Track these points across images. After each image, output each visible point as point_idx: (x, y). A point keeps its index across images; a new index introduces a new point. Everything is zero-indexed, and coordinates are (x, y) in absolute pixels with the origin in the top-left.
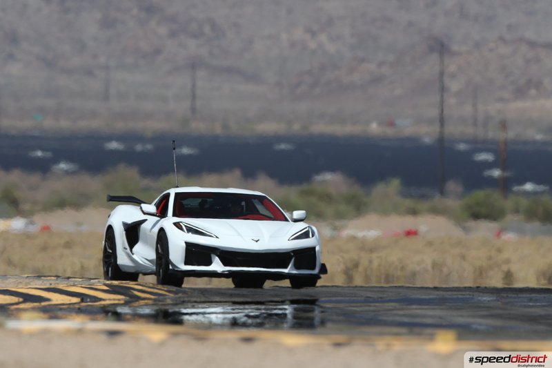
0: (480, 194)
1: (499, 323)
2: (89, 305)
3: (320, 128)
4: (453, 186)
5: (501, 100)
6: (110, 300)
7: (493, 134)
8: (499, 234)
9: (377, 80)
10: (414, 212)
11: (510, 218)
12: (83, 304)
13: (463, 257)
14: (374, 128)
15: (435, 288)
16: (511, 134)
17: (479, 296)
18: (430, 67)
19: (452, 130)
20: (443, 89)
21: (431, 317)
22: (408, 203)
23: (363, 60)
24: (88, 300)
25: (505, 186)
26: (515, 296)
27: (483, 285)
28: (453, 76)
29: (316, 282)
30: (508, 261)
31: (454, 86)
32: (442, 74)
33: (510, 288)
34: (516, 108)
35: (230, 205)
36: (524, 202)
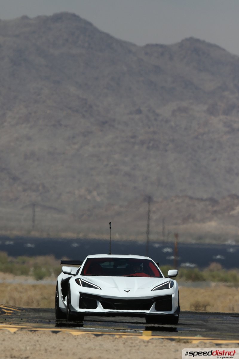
3: (93, 236)
5: (176, 224)
7: (171, 239)
9: (119, 214)
16: (181, 240)
18: (143, 209)
19: (152, 237)
20: (149, 219)
23: (112, 205)
28: (154, 212)
31: (154, 217)
32: (149, 211)
34: (182, 228)
36: (185, 271)
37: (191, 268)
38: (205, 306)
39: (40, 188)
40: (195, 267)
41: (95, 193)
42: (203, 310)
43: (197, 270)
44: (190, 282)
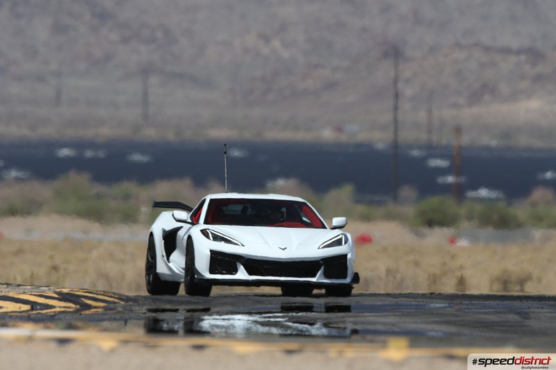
0: (434, 201)
1: (453, 329)
2: (39, 313)
3: (274, 135)
4: (407, 192)
5: (456, 106)
6: (60, 307)
7: (446, 139)
8: (452, 241)
9: (331, 86)
10: (367, 218)
11: (465, 225)
12: (34, 312)
13: (417, 264)
14: (327, 134)
15: (388, 295)
16: (465, 140)
17: (433, 303)
18: (384, 72)
19: (407, 136)
20: (397, 96)
21: (384, 324)
22: (361, 209)
23: (316, 66)
24: (38, 307)
25: (458, 192)
26: (469, 302)
27: (438, 292)
28: (407, 81)
29: (351, 291)
30: (461, 267)
31: (408, 92)
32: (396, 81)
33: (463, 295)
34: (468, 114)
35: (270, 212)
36: (478, 208)
37: (489, 200)
38: (522, 282)
39: (159, 35)
40: (497, 200)
41: (276, 43)
42: (517, 291)
43: (502, 205)
44: (490, 231)
